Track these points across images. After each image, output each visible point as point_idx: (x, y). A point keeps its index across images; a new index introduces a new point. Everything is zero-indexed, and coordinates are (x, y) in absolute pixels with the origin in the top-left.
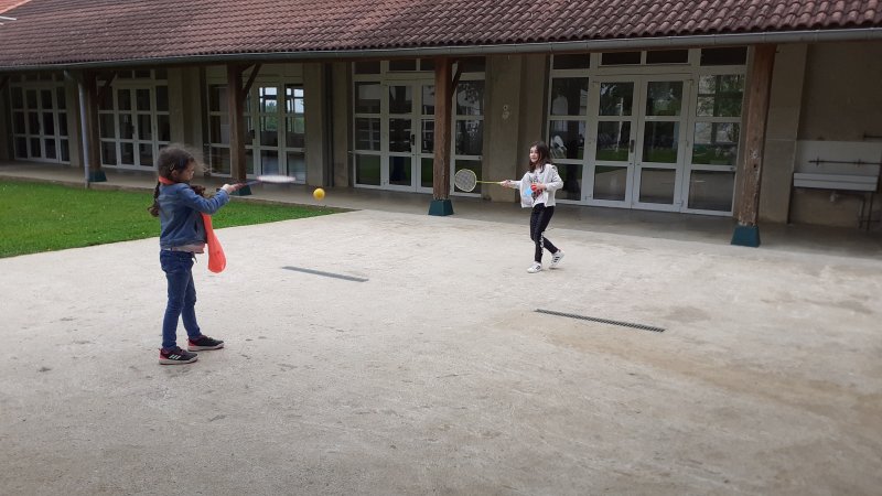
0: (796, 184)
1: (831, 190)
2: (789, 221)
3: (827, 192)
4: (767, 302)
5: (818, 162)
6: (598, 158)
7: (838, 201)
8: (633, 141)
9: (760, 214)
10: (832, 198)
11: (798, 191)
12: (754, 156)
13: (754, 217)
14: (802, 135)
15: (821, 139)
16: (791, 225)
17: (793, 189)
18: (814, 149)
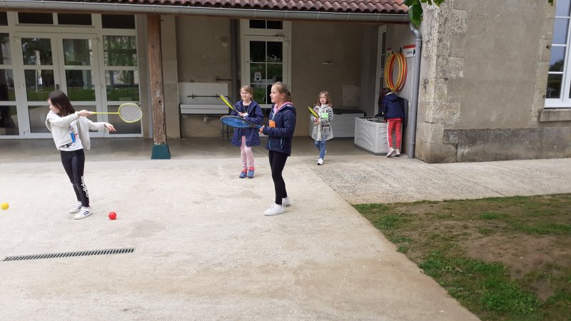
0: (182, 112)
1: (204, 114)
2: (181, 137)
3: (201, 116)
4: (197, 203)
5: (193, 97)
6: (29, 99)
7: (208, 121)
8: (58, 86)
9: (168, 135)
10: (205, 120)
11: (184, 116)
12: (158, 94)
13: (164, 138)
14: (181, 79)
15: (192, 81)
16: (183, 139)
17: (181, 115)
18: (189, 88)
